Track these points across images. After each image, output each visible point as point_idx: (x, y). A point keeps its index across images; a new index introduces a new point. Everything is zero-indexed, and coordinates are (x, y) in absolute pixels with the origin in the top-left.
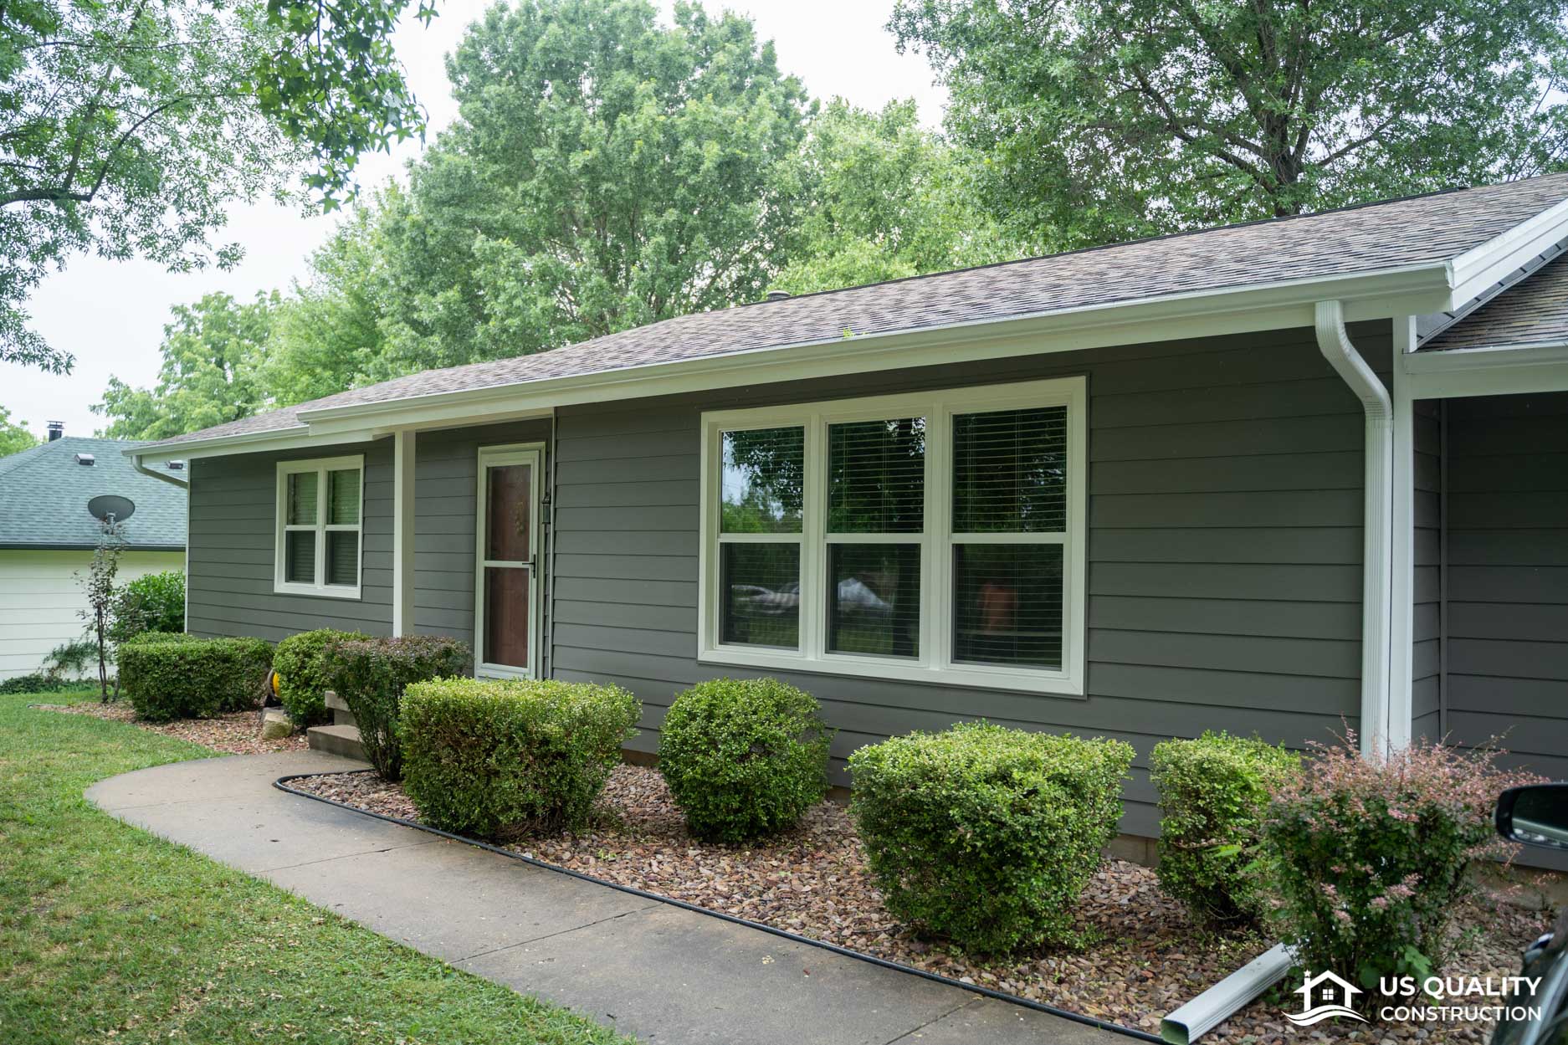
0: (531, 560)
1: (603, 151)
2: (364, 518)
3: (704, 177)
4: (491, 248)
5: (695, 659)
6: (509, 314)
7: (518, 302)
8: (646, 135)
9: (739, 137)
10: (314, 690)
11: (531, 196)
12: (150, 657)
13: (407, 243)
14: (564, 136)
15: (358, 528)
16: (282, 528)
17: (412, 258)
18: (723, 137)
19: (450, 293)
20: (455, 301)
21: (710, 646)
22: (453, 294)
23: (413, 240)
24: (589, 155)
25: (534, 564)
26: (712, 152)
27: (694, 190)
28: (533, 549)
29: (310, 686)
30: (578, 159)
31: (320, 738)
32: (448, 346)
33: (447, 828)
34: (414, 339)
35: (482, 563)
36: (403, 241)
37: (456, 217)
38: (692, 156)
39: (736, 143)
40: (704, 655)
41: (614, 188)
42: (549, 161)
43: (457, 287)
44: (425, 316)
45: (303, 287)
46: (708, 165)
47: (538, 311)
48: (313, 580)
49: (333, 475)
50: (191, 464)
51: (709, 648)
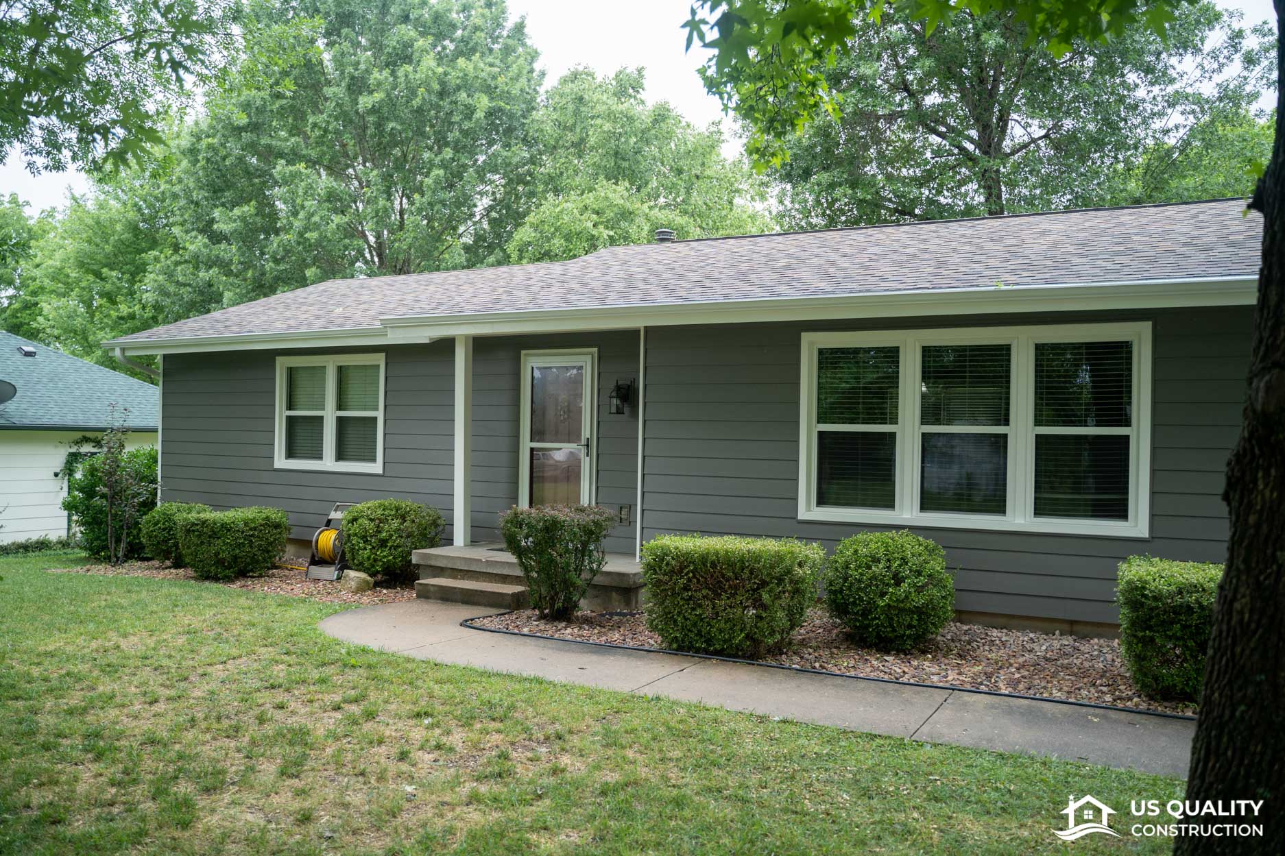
0: (583, 442)
1: (388, 95)
2: (386, 406)
3: (475, 123)
4: (291, 171)
5: (795, 518)
6: (306, 229)
7: (316, 219)
8: (426, 83)
9: (503, 92)
10: (390, 549)
11: (320, 128)
12: (224, 526)
13: (203, 163)
14: (352, 78)
15: (380, 415)
16: (281, 415)
17: (208, 176)
18: (489, 90)
19: (246, 208)
20: (251, 216)
21: (808, 509)
22: (248, 209)
23: (208, 160)
24: (379, 96)
25: (587, 445)
26: (483, 102)
27: (465, 133)
28: (586, 432)
29: (386, 546)
30: (365, 102)
31: (432, 589)
32: (243, 255)
33: (706, 652)
34: (206, 246)
35: (526, 444)
36: (198, 161)
37: (253, 142)
38: (465, 106)
39: (500, 97)
40: (803, 514)
41: (399, 127)
42: (340, 98)
43: (253, 203)
44: (221, 226)
45: (77, 195)
46: (480, 114)
47: (334, 227)
48: (320, 458)
49: (341, 369)
50: (165, 356)
51: (808, 510)
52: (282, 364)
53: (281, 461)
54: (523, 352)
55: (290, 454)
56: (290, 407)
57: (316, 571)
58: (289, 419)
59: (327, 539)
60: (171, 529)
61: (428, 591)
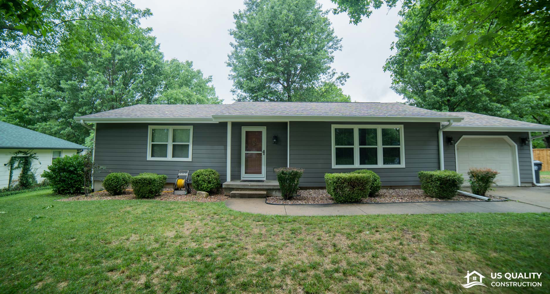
0: (262, 151)
2: (193, 142)
5: (331, 168)
15: (190, 144)
16: (150, 144)
25: (264, 152)
28: (264, 149)
35: (244, 152)
48: (166, 157)
49: (174, 130)
50: (97, 124)
51: (334, 166)
52: (150, 128)
53: (149, 158)
54: (242, 127)
55: (153, 156)
56: (153, 141)
57: (177, 192)
58: (153, 145)
59: (181, 182)
60: (118, 182)
61: (236, 195)
